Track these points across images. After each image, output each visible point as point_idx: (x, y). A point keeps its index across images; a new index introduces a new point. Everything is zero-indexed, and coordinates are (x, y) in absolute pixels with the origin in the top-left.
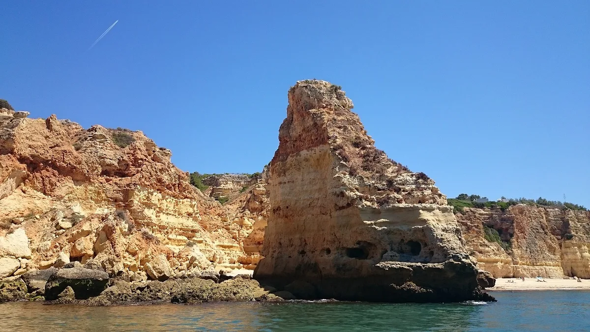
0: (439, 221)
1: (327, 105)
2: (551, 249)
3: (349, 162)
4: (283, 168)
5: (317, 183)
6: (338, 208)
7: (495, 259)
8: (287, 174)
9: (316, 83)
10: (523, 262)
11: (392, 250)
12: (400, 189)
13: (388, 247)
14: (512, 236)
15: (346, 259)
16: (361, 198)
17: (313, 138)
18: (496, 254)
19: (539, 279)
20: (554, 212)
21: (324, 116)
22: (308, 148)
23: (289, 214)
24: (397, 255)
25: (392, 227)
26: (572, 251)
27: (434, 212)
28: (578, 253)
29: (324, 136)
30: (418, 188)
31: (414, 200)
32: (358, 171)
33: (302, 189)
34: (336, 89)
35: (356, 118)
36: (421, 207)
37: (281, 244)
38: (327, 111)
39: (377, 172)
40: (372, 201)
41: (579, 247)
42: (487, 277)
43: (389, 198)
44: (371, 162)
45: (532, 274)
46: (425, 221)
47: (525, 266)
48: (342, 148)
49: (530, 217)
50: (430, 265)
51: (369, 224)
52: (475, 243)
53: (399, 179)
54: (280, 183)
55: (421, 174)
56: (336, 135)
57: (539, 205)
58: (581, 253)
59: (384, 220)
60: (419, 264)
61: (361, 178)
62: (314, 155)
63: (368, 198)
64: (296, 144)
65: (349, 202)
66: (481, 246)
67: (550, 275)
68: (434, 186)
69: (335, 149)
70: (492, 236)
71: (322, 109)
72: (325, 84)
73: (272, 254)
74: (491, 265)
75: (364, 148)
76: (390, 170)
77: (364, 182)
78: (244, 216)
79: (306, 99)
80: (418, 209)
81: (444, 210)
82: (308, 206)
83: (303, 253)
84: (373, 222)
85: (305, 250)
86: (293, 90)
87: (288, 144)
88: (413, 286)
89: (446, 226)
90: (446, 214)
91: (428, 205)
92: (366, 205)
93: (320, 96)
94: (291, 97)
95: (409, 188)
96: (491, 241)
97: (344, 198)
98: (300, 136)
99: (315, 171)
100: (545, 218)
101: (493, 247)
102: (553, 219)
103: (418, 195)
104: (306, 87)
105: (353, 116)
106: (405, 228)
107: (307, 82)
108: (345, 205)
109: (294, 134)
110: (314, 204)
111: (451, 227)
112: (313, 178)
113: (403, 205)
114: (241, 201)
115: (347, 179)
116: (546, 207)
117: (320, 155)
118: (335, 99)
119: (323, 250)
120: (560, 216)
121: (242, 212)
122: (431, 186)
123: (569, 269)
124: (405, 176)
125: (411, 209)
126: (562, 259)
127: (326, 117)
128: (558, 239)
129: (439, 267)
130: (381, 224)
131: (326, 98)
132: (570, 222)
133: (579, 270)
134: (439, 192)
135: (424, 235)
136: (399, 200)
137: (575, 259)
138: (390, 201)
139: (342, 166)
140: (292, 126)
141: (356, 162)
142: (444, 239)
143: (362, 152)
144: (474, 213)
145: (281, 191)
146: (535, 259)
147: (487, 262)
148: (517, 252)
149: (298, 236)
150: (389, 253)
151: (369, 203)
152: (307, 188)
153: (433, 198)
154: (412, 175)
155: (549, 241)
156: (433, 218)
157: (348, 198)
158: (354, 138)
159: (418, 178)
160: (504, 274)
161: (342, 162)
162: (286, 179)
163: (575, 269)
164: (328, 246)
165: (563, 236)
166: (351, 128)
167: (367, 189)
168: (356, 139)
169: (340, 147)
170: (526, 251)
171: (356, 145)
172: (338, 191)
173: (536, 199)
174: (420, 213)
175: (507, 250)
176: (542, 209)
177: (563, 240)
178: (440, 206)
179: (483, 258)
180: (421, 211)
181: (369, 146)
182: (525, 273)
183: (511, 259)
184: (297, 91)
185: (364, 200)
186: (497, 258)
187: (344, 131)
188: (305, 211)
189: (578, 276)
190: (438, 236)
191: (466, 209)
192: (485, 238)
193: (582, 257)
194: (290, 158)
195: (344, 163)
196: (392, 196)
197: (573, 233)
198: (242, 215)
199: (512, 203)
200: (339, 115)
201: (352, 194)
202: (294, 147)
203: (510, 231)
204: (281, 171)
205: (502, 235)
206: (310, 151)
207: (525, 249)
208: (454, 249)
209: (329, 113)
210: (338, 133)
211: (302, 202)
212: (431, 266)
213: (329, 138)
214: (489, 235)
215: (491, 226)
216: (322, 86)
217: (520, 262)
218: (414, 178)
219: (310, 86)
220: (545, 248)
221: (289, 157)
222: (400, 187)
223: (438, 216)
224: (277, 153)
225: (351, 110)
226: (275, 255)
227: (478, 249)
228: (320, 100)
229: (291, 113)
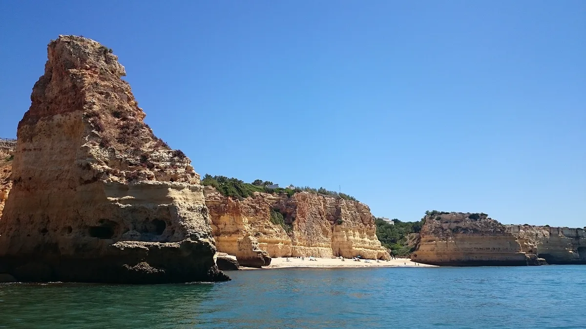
0: (187, 199)
1: (91, 67)
2: (325, 233)
3: (102, 132)
4: (30, 133)
5: (69, 154)
6: (83, 182)
7: (277, 240)
8: (34, 140)
9: (82, 41)
10: (301, 243)
11: (135, 228)
12: (154, 165)
13: (131, 226)
14: (294, 219)
15: (87, 238)
16: (108, 172)
17: (69, 102)
18: (278, 236)
19: (312, 258)
20: (330, 200)
21: (86, 79)
22: (62, 113)
23: (31, 187)
24: (138, 234)
25: (137, 205)
26: (341, 234)
27: (183, 190)
28: (345, 237)
29: (81, 100)
30: (173, 166)
31: (166, 177)
32: (111, 142)
33: (51, 158)
34: (106, 51)
35: (125, 86)
36: (171, 185)
37: (19, 221)
38: (90, 73)
39: (132, 146)
40: (120, 176)
41: (347, 231)
42: (264, 257)
43: (139, 174)
44: (129, 134)
45: (307, 254)
46: (172, 199)
47: (303, 247)
48: (97, 115)
49: (311, 204)
50: (167, 244)
51: (113, 201)
52: (261, 225)
53: (154, 155)
54: (24, 150)
55: (177, 151)
56: (94, 101)
57: (319, 194)
58: (347, 236)
59: (130, 197)
60: (157, 244)
61: (113, 151)
62: (68, 122)
63: (117, 173)
64: (50, 106)
65: (95, 176)
66: (266, 227)
67: (321, 255)
68: (189, 165)
69: (88, 116)
70: (277, 218)
71: (84, 70)
72: (93, 43)
73: (8, 232)
74: (272, 245)
75: (124, 119)
76: (148, 145)
77: (115, 154)
78: (6, 189)
79: (68, 57)
80: (167, 186)
81: (194, 190)
82: (56, 178)
83: (45, 231)
84: (117, 199)
85: (47, 229)
86: (53, 45)
87: (41, 106)
88: (146, 266)
89: (192, 205)
90: (195, 193)
91: (178, 183)
92: (112, 179)
93: (84, 57)
94: (51, 52)
95: (163, 165)
96: (275, 223)
97: (90, 171)
98: (56, 97)
99: (68, 140)
100: (322, 205)
101: (277, 229)
102: (329, 206)
103: (171, 173)
104: (69, 43)
105: (122, 84)
106: (150, 206)
107: (71, 37)
108: (90, 179)
109: (50, 95)
110: (63, 177)
111: (197, 206)
112: (65, 147)
113: (153, 182)
114: (5, 171)
115: (95, 150)
116: (324, 196)
117: (75, 122)
118: (103, 62)
119: (65, 228)
120: (335, 204)
121: (5, 184)
122: (186, 165)
123: (337, 250)
124: (162, 153)
125: (160, 186)
126: (332, 241)
127: (88, 80)
128: (331, 224)
129: (175, 246)
130: (125, 202)
131: (92, 59)
132: (342, 210)
133: (345, 251)
134: (193, 171)
135: (169, 214)
136: (149, 176)
137: (343, 242)
138: (140, 177)
139: (94, 135)
140: (49, 85)
141: (112, 132)
142: (186, 218)
143: (121, 123)
144: (263, 197)
145: (24, 159)
146: (311, 240)
147: (270, 242)
148: (296, 234)
149: (40, 212)
150: (131, 232)
151: (116, 178)
152: (56, 157)
153: (186, 177)
154: (169, 152)
155: (324, 225)
156: (181, 197)
157: (94, 171)
158: (117, 107)
159: (175, 155)
160: (284, 254)
161: (93, 131)
162: (31, 146)
163: (342, 250)
164: (70, 224)
165: (335, 221)
166: (115, 95)
167: (117, 163)
168: (118, 108)
169: (95, 114)
170: (305, 233)
171: (116, 114)
172: (83, 162)
173: (318, 188)
174: (168, 191)
175: (289, 232)
176: (321, 197)
177: (335, 224)
178: (190, 185)
179: (266, 238)
180: (170, 189)
181: (132, 117)
182: (301, 253)
183: (290, 240)
184: (58, 45)
185: (111, 175)
186: (279, 239)
187: (106, 98)
188: (51, 184)
189: (343, 256)
190: (181, 215)
191: (257, 193)
192: (271, 221)
193: (348, 240)
194: (40, 123)
195: (96, 132)
196: (143, 172)
197: (343, 219)
198: (4, 186)
199: (298, 191)
200: (103, 79)
201: (99, 167)
202: (47, 110)
203: (293, 215)
204: (27, 135)
205: (286, 219)
206: (65, 116)
207: (303, 231)
208: (194, 228)
209: (92, 76)
210: (98, 99)
211: (49, 173)
212: (167, 246)
213: (85, 103)
214: (275, 218)
215: (277, 210)
216: (89, 45)
217: (298, 243)
218: (171, 155)
219: (73, 43)
220: (320, 231)
221: (40, 120)
222: (155, 163)
223: (186, 194)
224: (27, 115)
225: (122, 78)
226: (11, 233)
227: (262, 231)
228: (83, 61)
229: (49, 69)
